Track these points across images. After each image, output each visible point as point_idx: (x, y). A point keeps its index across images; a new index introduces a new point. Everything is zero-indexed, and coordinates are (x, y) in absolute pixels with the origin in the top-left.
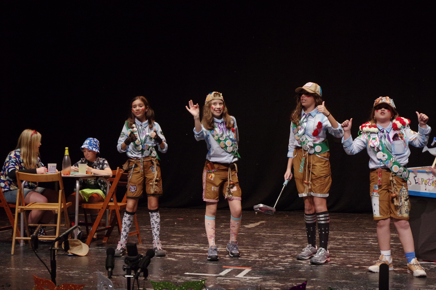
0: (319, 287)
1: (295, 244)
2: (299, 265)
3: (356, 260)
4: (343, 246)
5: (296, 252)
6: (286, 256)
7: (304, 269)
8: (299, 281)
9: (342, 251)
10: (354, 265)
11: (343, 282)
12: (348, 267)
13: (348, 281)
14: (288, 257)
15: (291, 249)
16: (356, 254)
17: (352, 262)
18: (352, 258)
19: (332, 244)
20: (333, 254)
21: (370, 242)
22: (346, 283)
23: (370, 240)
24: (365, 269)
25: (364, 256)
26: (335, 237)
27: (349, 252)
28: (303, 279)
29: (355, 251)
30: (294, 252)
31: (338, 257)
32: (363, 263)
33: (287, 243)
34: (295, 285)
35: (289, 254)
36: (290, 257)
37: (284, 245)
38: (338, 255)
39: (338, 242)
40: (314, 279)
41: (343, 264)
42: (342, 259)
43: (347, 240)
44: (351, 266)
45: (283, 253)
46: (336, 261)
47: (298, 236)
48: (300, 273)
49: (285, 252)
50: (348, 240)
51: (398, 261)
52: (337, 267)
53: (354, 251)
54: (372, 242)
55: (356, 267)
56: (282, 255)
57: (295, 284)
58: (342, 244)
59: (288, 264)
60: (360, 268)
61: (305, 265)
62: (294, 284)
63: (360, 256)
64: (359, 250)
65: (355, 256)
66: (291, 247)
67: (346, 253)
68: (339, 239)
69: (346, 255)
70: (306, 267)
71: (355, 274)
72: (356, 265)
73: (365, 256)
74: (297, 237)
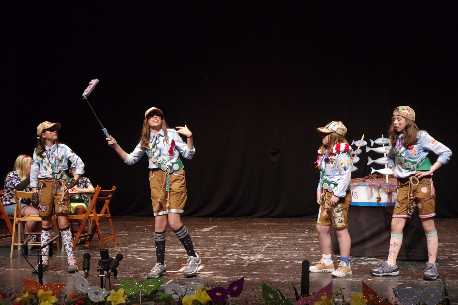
0: (258, 279)
1: (240, 244)
2: (243, 262)
3: (288, 256)
4: (278, 245)
5: (241, 250)
7: (246, 265)
8: (242, 275)
9: (277, 249)
11: (276, 275)
12: (281, 262)
13: (281, 273)
14: (234, 255)
15: (237, 248)
16: (288, 251)
17: (285, 258)
18: (284, 254)
19: (269, 243)
20: (270, 252)
22: (279, 275)
23: (299, 239)
24: (294, 263)
25: (294, 252)
26: (272, 237)
27: (283, 250)
28: (246, 273)
31: (274, 254)
32: (293, 258)
33: (233, 244)
35: (235, 252)
36: (236, 255)
37: (231, 245)
38: (273, 252)
39: (274, 242)
40: (254, 273)
41: (277, 259)
42: (277, 255)
43: (281, 240)
44: (284, 261)
45: (230, 252)
46: (272, 257)
47: (243, 238)
48: (243, 268)
49: (233, 251)
52: (272, 262)
53: (286, 248)
54: (301, 240)
55: (287, 262)
56: (229, 254)
58: (277, 243)
59: (234, 261)
60: (290, 262)
61: (248, 261)
63: (291, 252)
64: (290, 248)
65: (287, 253)
67: (280, 250)
68: (275, 239)
71: (287, 267)
72: (288, 260)
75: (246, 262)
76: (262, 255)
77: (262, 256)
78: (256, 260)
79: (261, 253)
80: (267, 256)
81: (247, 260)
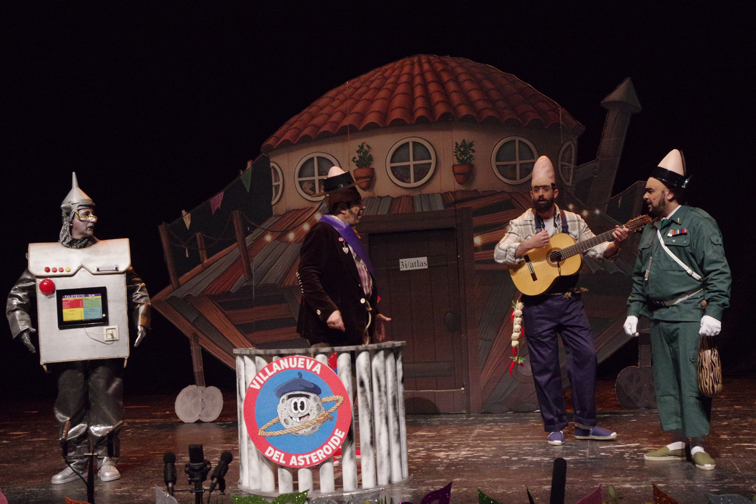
0: (465, 489)
1: (430, 432)
2: (437, 461)
3: (513, 449)
4: (495, 430)
5: (431, 443)
6: (418, 450)
7: (443, 467)
8: (437, 484)
9: (495, 438)
10: (511, 456)
11: (497, 481)
12: (503, 460)
13: (504, 479)
14: (421, 450)
15: (424, 439)
16: (513, 441)
17: (509, 452)
18: (507, 447)
19: (480, 429)
20: (483, 443)
21: (532, 423)
22: (502, 482)
23: (531, 419)
24: (526, 461)
25: (524, 443)
26: (484, 418)
27: (504, 440)
28: (443, 480)
29: (512, 437)
30: (428, 444)
31: (489, 447)
32: (523, 452)
33: (417, 432)
34: (432, 490)
35: (422, 447)
36: (423, 450)
37: (414, 434)
38: (489, 444)
39: (488, 425)
40: (458, 480)
41: (496, 456)
42: (494, 448)
43: (499, 422)
44: (508, 457)
45: (413, 446)
46: (486, 452)
47: (433, 421)
48: (437, 472)
49: (416, 444)
50: (502, 422)
51: (570, 447)
52: (487, 460)
53: (510, 436)
55: (514, 459)
56: (412, 448)
57: (432, 488)
58: (493, 428)
59: (421, 461)
60: (519, 460)
61: (445, 461)
62: (430, 487)
63: (519, 443)
64: (518, 435)
65: (512, 444)
66: (424, 436)
67: (500, 439)
68: (489, 422)
69: (500, 443)
70: (446, 463)
71: (514, 469)
72: (514, 456)
73: (526, 443)
74: (431, 422)
75: (441, 463)
76: (469, 448)
77: (469, 450)
78: (459, 457)
79: (468, 446)
80: (478, 451)
81: (444, 458)
